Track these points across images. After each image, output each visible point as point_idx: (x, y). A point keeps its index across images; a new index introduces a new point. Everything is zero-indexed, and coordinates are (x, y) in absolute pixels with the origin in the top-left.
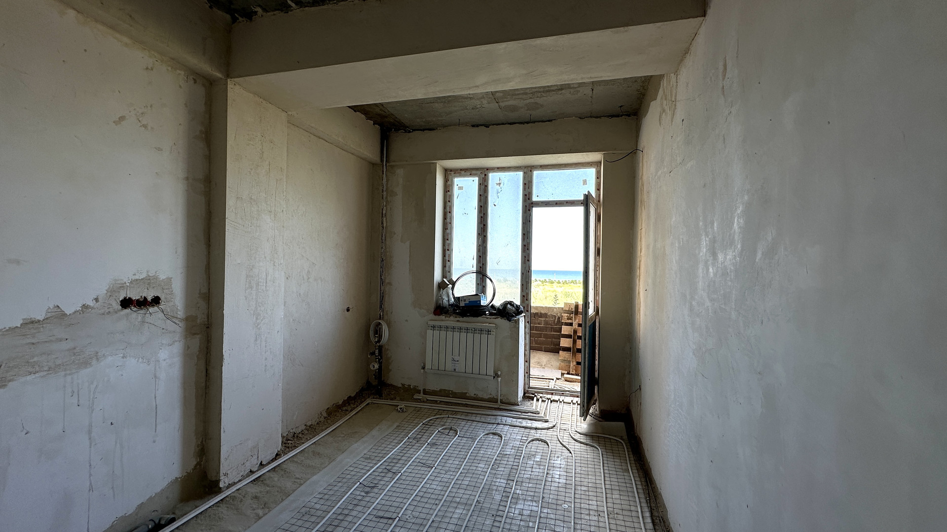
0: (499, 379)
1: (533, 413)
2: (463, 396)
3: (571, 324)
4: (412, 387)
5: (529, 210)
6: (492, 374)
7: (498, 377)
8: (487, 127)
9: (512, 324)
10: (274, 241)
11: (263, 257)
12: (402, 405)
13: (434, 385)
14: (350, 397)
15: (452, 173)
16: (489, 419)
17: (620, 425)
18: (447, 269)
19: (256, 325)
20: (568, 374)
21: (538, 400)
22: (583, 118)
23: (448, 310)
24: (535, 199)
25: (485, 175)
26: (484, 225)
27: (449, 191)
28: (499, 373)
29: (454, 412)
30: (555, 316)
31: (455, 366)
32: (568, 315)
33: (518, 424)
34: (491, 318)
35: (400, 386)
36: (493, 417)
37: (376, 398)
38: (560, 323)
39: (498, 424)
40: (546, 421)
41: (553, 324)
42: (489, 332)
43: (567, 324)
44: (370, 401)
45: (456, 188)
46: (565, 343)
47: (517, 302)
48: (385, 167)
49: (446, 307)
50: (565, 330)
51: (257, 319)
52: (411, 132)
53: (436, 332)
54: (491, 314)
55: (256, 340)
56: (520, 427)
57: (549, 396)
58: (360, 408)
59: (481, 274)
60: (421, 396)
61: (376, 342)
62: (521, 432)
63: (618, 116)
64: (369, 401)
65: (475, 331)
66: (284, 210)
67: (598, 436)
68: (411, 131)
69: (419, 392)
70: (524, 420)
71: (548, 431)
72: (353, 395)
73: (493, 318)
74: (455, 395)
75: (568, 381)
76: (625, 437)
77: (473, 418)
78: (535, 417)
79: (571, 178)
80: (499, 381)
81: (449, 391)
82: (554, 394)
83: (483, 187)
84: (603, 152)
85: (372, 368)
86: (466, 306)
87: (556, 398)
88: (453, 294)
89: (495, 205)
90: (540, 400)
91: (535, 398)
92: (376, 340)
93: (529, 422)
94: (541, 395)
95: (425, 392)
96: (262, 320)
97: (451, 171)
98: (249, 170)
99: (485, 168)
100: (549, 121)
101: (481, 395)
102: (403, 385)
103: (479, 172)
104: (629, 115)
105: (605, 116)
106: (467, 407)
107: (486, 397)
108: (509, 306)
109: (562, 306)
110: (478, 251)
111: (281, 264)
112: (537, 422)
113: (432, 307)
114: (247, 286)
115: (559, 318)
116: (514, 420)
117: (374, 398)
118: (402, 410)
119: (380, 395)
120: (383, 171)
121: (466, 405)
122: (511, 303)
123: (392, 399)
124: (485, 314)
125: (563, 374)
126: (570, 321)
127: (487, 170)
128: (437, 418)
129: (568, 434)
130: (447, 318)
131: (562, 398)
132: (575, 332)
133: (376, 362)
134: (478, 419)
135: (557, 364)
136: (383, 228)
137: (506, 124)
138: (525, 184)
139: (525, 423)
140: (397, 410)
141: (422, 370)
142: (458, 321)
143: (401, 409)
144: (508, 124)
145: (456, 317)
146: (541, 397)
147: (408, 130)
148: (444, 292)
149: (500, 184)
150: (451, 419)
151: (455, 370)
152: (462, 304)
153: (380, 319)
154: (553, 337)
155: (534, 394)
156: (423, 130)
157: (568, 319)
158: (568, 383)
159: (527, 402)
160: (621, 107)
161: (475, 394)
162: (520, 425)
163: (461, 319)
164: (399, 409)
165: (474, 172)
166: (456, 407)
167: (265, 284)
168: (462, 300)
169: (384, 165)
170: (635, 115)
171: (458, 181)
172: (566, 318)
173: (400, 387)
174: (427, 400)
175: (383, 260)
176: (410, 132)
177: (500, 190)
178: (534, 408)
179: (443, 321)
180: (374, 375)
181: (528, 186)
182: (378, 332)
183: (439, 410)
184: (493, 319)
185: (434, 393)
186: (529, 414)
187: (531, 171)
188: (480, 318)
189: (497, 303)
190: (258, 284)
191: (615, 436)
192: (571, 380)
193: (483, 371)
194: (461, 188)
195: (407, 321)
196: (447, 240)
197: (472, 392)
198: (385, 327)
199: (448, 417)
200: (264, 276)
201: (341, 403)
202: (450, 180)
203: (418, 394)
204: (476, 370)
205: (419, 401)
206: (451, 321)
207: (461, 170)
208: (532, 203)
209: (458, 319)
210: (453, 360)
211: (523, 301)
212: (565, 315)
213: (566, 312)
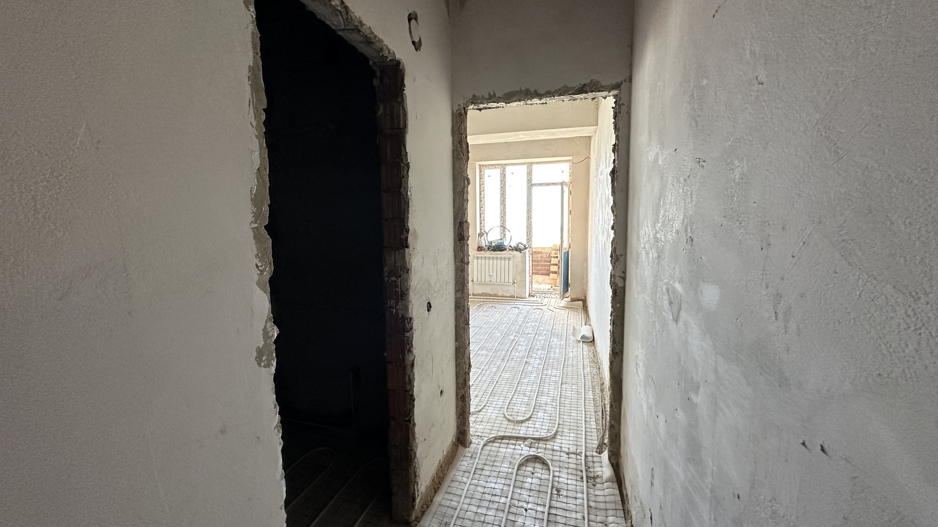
2: (495, 295)
3: (557, 257)
5: (531, 189)
6: (512, 282)
7: (515, 283)
9: (522, 254)
13: (478, 291)
16: (510, 304)
17: (581, 302)
18: (483, 224)
20: (555, 286)
25: (504, 169)
26: (504, 198)
27: (482, 178)
28: (516, 281)
30: (547, 253)
31: (490, 278)
32: (556, 252)
33: (527, 304)
38: (550, 257)
39: (516, 304)
40: (541, 303)
41: (546, 258)
42: (510, 259)
43: (554, 257)
45: (486, 176)
46: (553, 268)
47: (525, 243)
49: (483, 247)
53: (479, 261)
54: (509, 250)
57: (544, 296)
59: (503, 227)
62: (529, 307)
65: (501, 259)
67: (569, 306)
70: (530, 303)
74: (490, 295)
76: (581, 306)
77: (503, 303)
80: (516, 286)
81: (487, 294)
83: (503, 175)
84: (572, 156)
86: (496, 245)
87: (548, 296)
88: (487, 240)
91: (536, 296)
93: (533, 304)
95: (473, 295)
97: (483, 167)
101: (505, 294)
103: (500, 166)
106: (498, 299)
107: (508, 295)
109: (551, 246)
110: (501, 213)
112: (537, 304)
113: (476, 247)
115: (550, 254)
116: (524, 303)
122: (521, 243)
124: (506, 250)
125: (552, 287)
127: (505, 166)
128: (484, 304)
129: (555, 307)
130: (485, 253)
132: (558, 261)
134: (506, 303)
135: (549, 281)
138: (528, 173)
141: (472, 282)
142: (491, 254)
146: (539, 296)
148: (482, 238)
149: (513, 173)
151: (490, 281)
154: (546, 266)
159: (531, 297)
165: (497, 167)
166: (492, 300)
168: (493, 243)
171: (487, 172)
174: (476, 298)
177: (513, 177)
179: (482, 254)
183: (484, 301)
184: (511, 252)
185: (479, 295)
186: (533, 301)
187: (531, 166)
188: (504, 252)
189: (513, 244)
191: (576, 306)
193: (507, 281)
194: (489, 176)
196: (482, 207)
197: (501, 293)
199: (490, 303)
202: (483, 172)
204: (503, 280)
206: (488, 254)
207: (489, 165)
208: (532, 184)
210: (490, 275)
211: (528, 242)
212: (553, 252)
213: (554, 250)
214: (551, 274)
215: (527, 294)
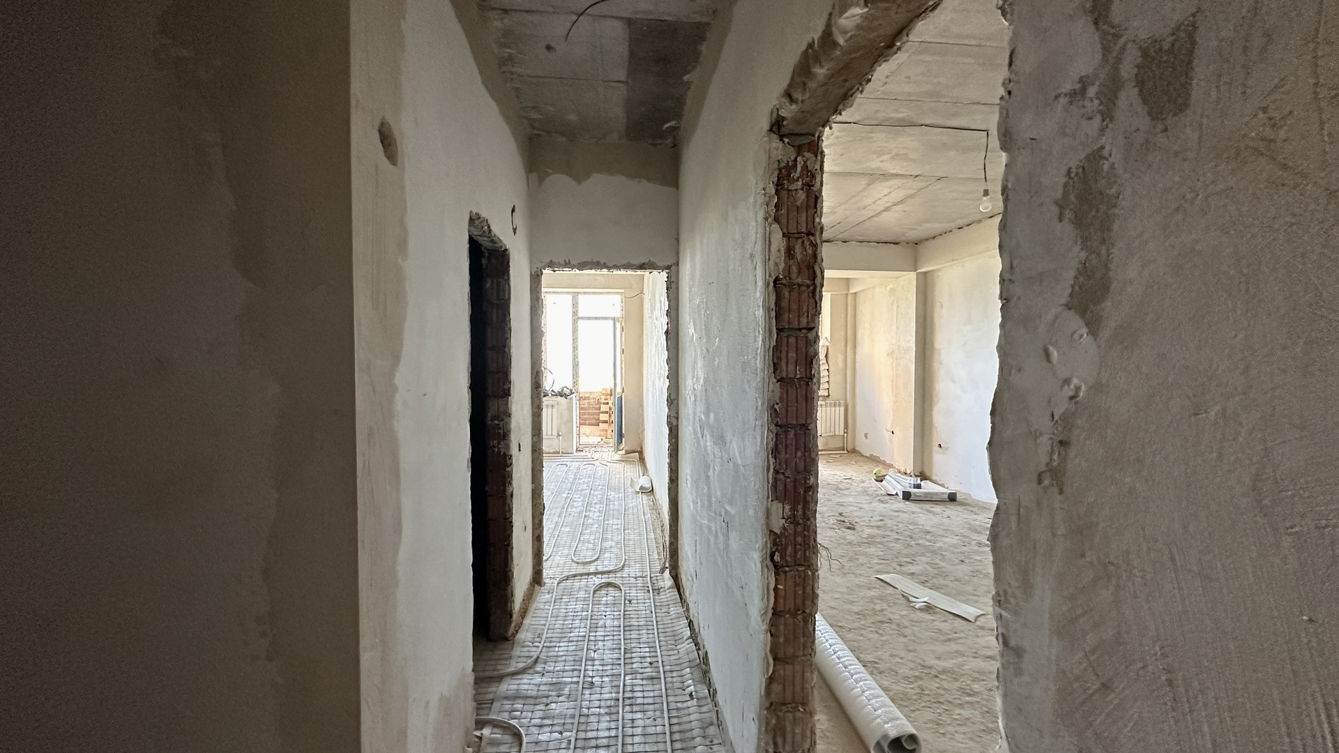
3: (608, 404)
5: (577, 322)
6: (556, 434)
7: (560, 436)
9: (568, 400)
17: (636, 455)
20: (606, 438)
24: (580, 315)
28: (560, 433)
30: (595, 398)
32: (605, 397)
36: (558, 459)
38: (600, 403)
39: (563, 461)
40: (593, 458)
41: (594, 404)
42: (553, 406)
43: (604, 404)
46: (603, 417)
47: (570, 386)
50: (603, 408)
54: (552, 395)
57: (593, 449)
62: (578, 463)
67: (624, 459)
71: (594, 461)
76: (638, 459)
78: (585, 457)
80: (560, 439)
84: (625, 290)
87: (598, 449)
93: (582, 459)
94: (588, 449)
107: (551, 451)
109: (599, 391)
112: (587, 459)
115: (598, 399)
122: (566, 388)
126: (606, 401)
129: (607, 461)
131: (602, 449)
132: (609, 408)
135: (598, 432)
138: (573, 304)
139: (579, 460)
154: (594, 414)
155: (583, 449)
157: (603, 400)
178: (584, 454)
184: (554, 398)
187: (577, 296)
189: (557, 389)
191: (633, 459)
192: (608, 442)
193: (550, 433)
208: (578, 317)
211: (574, 386)
212: (603, 397)
213: (603, 394)
214: (600, 424)
215: (575, 449)
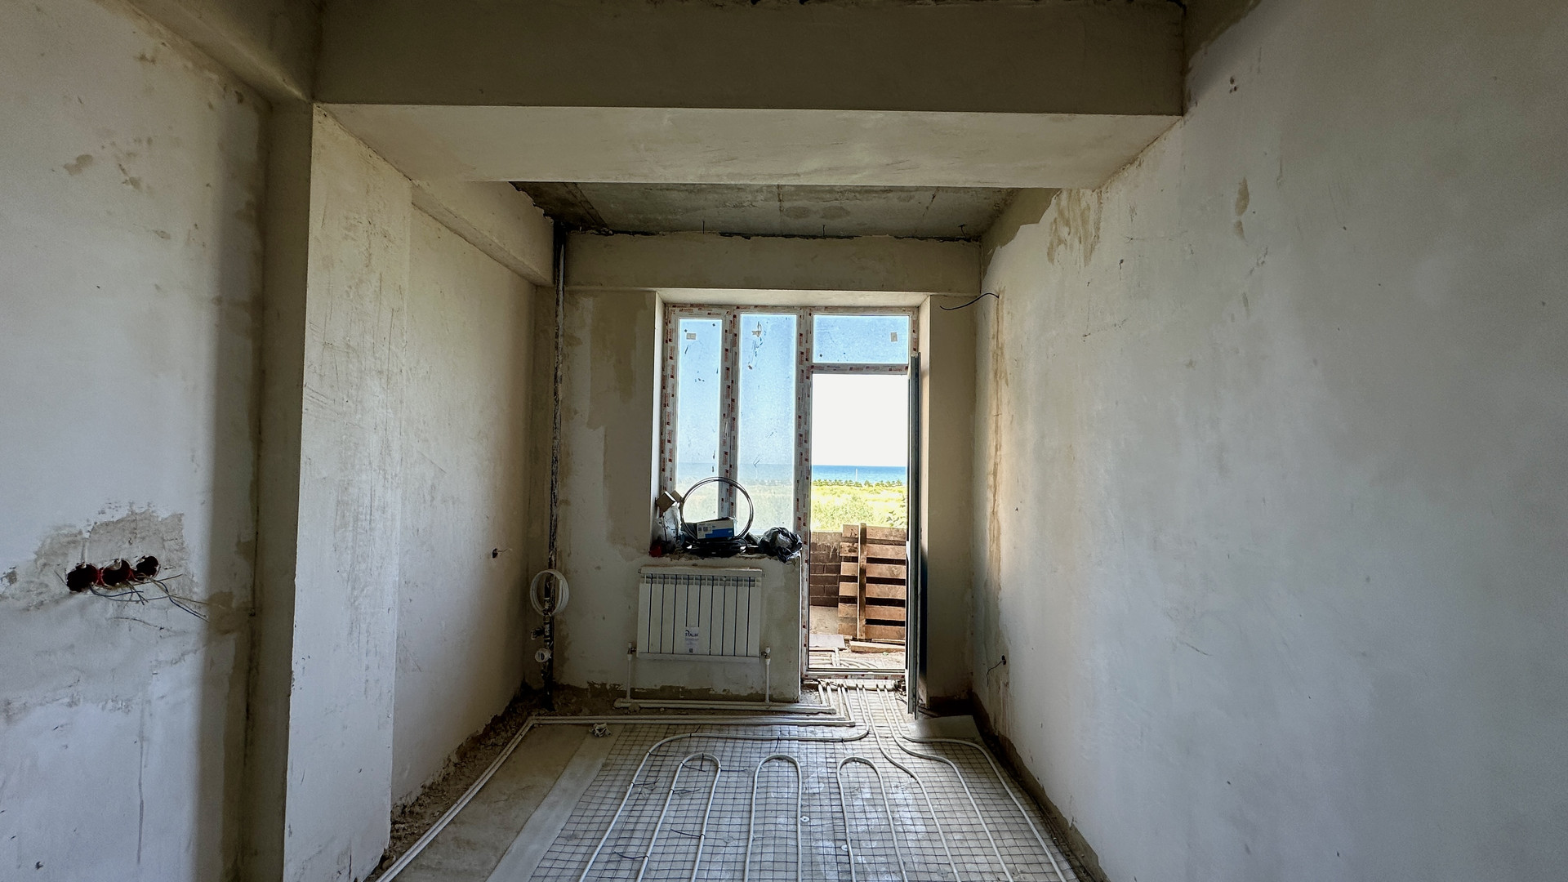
0: (768, 661)
1: (825, 713)
2: (704, 694)
3: (855, 559)
4: (608, 687)
5: (808, 378)
6: (757, 653)
7: (767, 657)
8: (746, 238)
9: (788, 566)
10: (386, 430)
11: (367, 463)
12: (601, 722)
13: (650, 679)
14: (496, 716)
15: (677, 310)
16: (761, 732)
17: (968, 719)
18: (667, 474)
19: (352, 600)
20: (854, 639)
21: (825, 689)
22: (900, 238)
23: (674, 547)
24: (816, 360)
25: (735, 316)
26: (733, 400)
27: (670, 340)
28: (768, 651)
29: (697, 727)
30: (829, 547)
31: (691, 644)
32: (851, 545)
33: (810, 736)
34: (751, 558)
35: (586, 686)
36: (765, 728)
37: (543, 715)
38: (837, 558)
39: (778, 739)
40: (852, 726)
41: (826, 561)
42: (751, 581)
43: (848, 559)
44: (535, 722)
45: (682, 334)
46: (846, 589)
47: (790, 529)
48: (561, 292)
49: (670, 542)
50: (847, 569)
51: (354, 588)
52: (611, 235)
53: (657, 588)
54: (748, 551)
55: (351, 633)
56: (816, 741)
57: (840, 681)
58: (521, 737)
59: (728, 482)
60: (627, 702)
61: (546, 612)
62: (821, 751)
63: (952, 239)
64: (532, 721)
65: (725, 581)
66: (404, 369)
67: (940, 742)
68: (611, 232)
69: (623, 695)
70: (817, 727)
71: (862, 743)
72: (500, 714)
73: (756, 558)
74: (688, 694)
75: (857, 652)
76: (979, 739)
77: (733, 734)
78: (829, 719)
79: (873, 330)
80: (768, 663)
81: (678, 688)
82: (849, 676)
83: (730, 336)
84: (931, 294)
85: (539, 660)
86: (708, 538)
87: (851, 683)
88: (682, 520)
89: (750, 368)
90: (829, 688)
91: (820, 688)
92: (547, 607)
93: (827, 729)
94: (827, 680)
95: (635, 694)
96: (363, 590)
97: (674, 306)
98: (347, 289)
99: (734, 305)
100: (848, 237)
101: (734, 690)
102: (592, 685)
103: (724, 312)
104: (969, 241)
105: (935, 238)
106: (713, 714)
107: (744, 693)
108: (780, 536)
109: (841, 530)
110: (723, 443)
111: (396, 475)
112: (838, 728)
113: (647, 542)
114: (338, 523)
115: (835, 550)
116: (802, 729)
117: (539, 715)
118: (603, 734)
119: (547, 706)
120: (558, 301)
121: (712, 711)
122: (782, 531)
123: (574, 714)
124: (740, 551)
125: (847, 641)
126: (853, 555)
127: (738, 308)
128: (671, 741)
129: (895, 743)
130: (674, 561)
131: (860, 683)
132: (863, 571)
133: (545, 647)
134: (741, 734)
135: (837, 625)
136: (557, 402)
137: (778, 236)
138: (801, 335)
139: (820, 733)
140: (593, 733)
141: (630, 656)
142: (695, 565)
143: (600, 730)
144: (783, 236)
145: (691, 559)
146: (828, 684)
147: (604, 231)
148: (667, 514)
149: (759, 332)
150: (697, 739)
151: (691, 650)
152: (701, 535)
153: (550, 566)
154: (826, 580)
155: (816, 681)
156: (634, 233)
157: (849, 551)
158: (857, 655)
159: (809, 695)
160: (962, 226)
161: (724, 690)
162: (813, 737)
163: (700, 561)
164: (597, 732)
165: (714, 310)
166: (696, 717)
167: (368, 517)
168: (700, 529)
169: (561, 288)
170: (977, 241)
171: (686, 325)
172: (847, 549)
173: (587, 689)
174: (641, 708)
175: (556, 460)
176: (607, 234)
177: (759, 343)
178: (824, 704)
179: (666, 565)
180: (542, 672)
181: (805, 337)
182: (548, 591)
183: (670, 724)
185: (650, 694)
186: (821, 716)
187: (810, 314)
188: (732, 559)
189: (759, 531)
190: (356, 520)
191: (964, 739)
192: (861, 650)
193: (741, 650)
194: (691, 336)
195: (599, 568)
196: (668, 423)
197: (719, 688)
198: (563, 586)
199: (691, 737)
200: (367, 501)
201: (481, 731)
202: (673, 321)
203: (622, 700)
204: (729, 649)
205: (626, 711)
206: (682, 566)
207: (692, 305)
208: (812, 367)
209: (694, 561)
210: (688, 633)
211: (797, 527)
212: (846, 545)
